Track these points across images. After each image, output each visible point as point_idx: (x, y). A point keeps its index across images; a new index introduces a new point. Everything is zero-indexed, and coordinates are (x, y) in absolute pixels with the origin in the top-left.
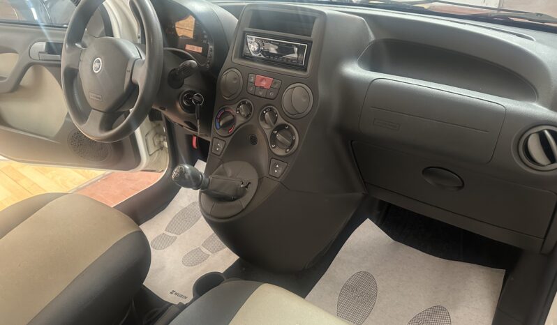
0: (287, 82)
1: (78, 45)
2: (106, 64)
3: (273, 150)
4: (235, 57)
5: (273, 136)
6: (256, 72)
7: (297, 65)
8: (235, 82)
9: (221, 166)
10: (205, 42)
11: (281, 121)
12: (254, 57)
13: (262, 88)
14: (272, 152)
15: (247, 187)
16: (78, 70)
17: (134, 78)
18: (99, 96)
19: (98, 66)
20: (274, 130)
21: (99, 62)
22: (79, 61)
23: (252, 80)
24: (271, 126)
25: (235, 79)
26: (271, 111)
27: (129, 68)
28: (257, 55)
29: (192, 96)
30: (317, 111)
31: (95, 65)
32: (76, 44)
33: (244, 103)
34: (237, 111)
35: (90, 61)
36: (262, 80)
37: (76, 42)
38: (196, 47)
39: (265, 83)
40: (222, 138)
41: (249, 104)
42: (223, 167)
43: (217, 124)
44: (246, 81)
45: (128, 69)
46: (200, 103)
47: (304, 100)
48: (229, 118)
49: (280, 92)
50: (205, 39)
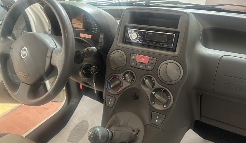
0: (161, 60)
1: (9, 38)
2: (30, 52)
3: (153, 105)
4: (119, 42)
5: (153, 96)
6: (136, 52)
7: (167, 48)
8: (120, 59)
9: (114, 116)
10: (93, 32)
11: (157, 85)
12: (133, 43)
13: (141, 63)
14: (152, 107)
15: (137, 134)
16: (10, 54)
17: (53, 63)
18: (26, 74)
19: (25, 53)
20: (153, 92)
21: (25, 50)
22: (10, 48)
23: (133, 57)
24: (150, 89)
25: (121, 57)
26: (150, 78)
27: (49, 54)
28: (136, 41)
29: (90, 68)
30: (186, 79)
31: (23, 53)
32: (8, 37)
33: (128, 72)
34: (123, 78)
35: (19, 50)
36: (141, 57)
37: (8, 36)
38: (87, 35)
39: (143, 60)
40: (113, 96)
41: (132, 73)
42: (116, 117)
43: (109, 86)
44: (129, 59)
45: (47, 55)
46: (95, 72)
47: (176, 72)
48: (117, 82)
49: (156, 66)
50: (93, 30)
